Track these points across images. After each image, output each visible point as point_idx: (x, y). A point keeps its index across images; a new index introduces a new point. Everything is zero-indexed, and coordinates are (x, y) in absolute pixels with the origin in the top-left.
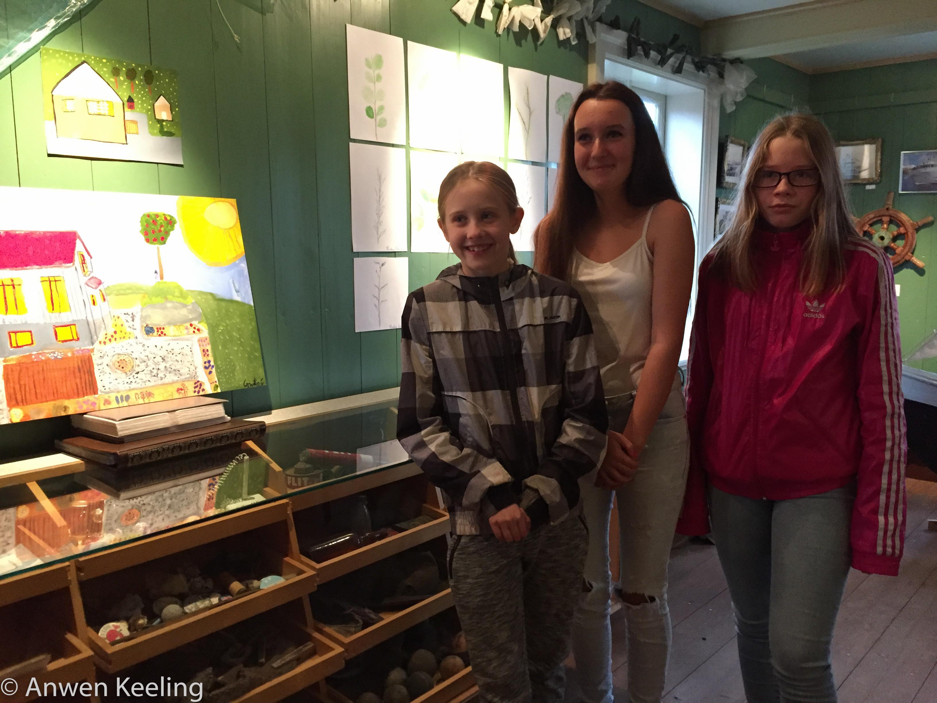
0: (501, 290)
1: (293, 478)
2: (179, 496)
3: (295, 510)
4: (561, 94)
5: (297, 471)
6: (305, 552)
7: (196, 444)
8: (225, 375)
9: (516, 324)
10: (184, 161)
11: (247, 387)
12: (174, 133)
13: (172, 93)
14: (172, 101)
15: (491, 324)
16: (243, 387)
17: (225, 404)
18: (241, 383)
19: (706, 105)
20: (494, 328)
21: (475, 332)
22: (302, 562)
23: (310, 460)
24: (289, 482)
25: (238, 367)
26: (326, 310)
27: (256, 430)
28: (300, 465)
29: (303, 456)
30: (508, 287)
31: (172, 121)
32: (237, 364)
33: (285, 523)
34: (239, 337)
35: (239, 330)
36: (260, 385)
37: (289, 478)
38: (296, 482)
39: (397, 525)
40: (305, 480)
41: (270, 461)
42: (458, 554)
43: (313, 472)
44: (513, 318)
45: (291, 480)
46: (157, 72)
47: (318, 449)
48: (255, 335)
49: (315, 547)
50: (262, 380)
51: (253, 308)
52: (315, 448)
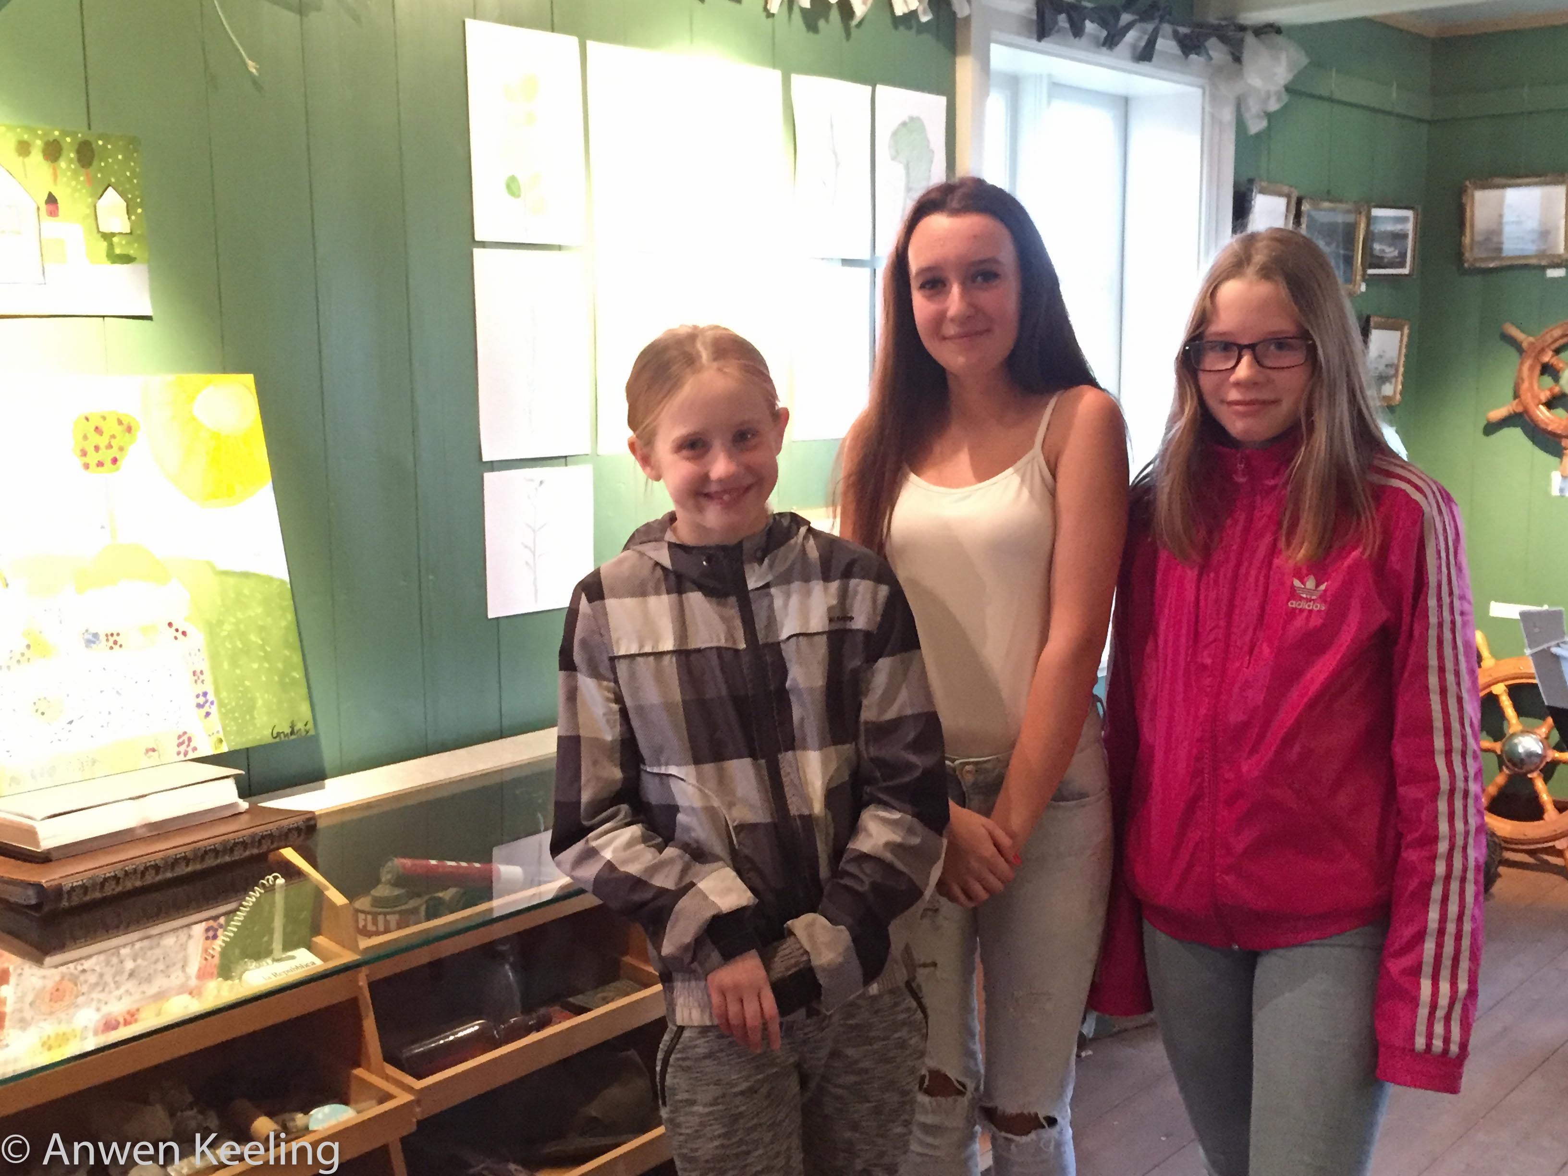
0: (747, 568)
1: (369, 917)
2: (149, 953)
3: (373, 979)
4: (900, 121)
5: (378, 902)
6: (391, 1058)
7: (186, 860)
8: (235, 719)
9: (776, 633)
10: (154, 306)
11: (278, 740)
12: (134, 256)
13: (130, 180)
14: (130, 196)
15: (730, 635)
16: (271, 740)
17: (237, 778)
18: (267, 732)
19: (1207, 118)
20: (735, 642)
21: (698, 651)
22: (387, 1078)
23: (400, 881)
24: (361, 924)
25: (260, 703)
26: (431, 577)
27: (298, 829)
28: (382, 891)
29: (388, 872)
30: (761, 561)
31: (131, 233)
32: (258, 695)
33: (353, 1004)
34: (261, 643)
35: (262, 629)
36: (304, 734)
37: (361, 916)
38: (375, 923)
39: (571, 1000)
40: (393, 919)
41: (325, 885)
42: (678, 1059)
43: (406, 903)
44: (772, 622)
45: (365, 920)
46: (100, 143)
47: (417, 858)
48: (293, 637)
49: (413, 1047)
50: (306, 725)
51: (289, 586)
52: (410, 857)
